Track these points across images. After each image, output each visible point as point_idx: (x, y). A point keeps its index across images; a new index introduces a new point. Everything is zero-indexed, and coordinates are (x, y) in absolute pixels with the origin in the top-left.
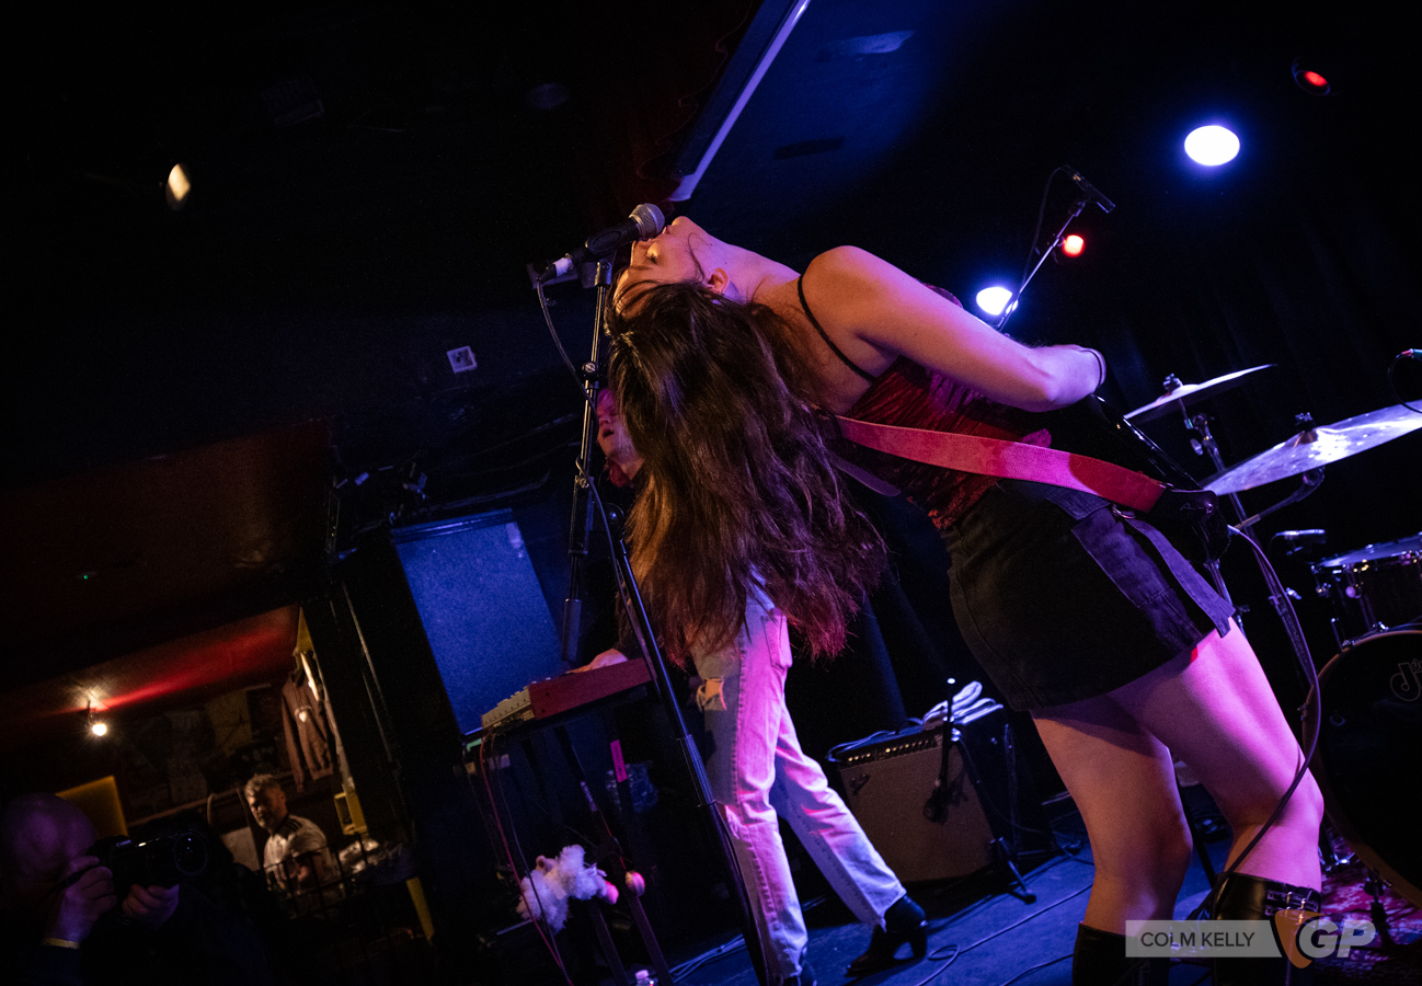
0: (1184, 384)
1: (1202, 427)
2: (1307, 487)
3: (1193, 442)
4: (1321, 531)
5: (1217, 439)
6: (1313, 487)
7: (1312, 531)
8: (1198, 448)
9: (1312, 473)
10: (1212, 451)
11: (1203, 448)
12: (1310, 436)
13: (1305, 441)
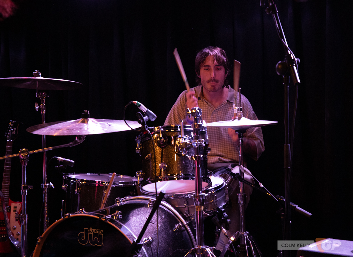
0: (42, 77)
1: (43, 98)
2: (76, 142)
3: (36, 104)
4: (73, 161)
5: (47, 106)
6: (79, 143)
7: (69, 160)
8: (37, 108)
9: (80, 137)
10: (43, 111)
11: (39, 108)
12: (86, 120)
13: (83, 122)
